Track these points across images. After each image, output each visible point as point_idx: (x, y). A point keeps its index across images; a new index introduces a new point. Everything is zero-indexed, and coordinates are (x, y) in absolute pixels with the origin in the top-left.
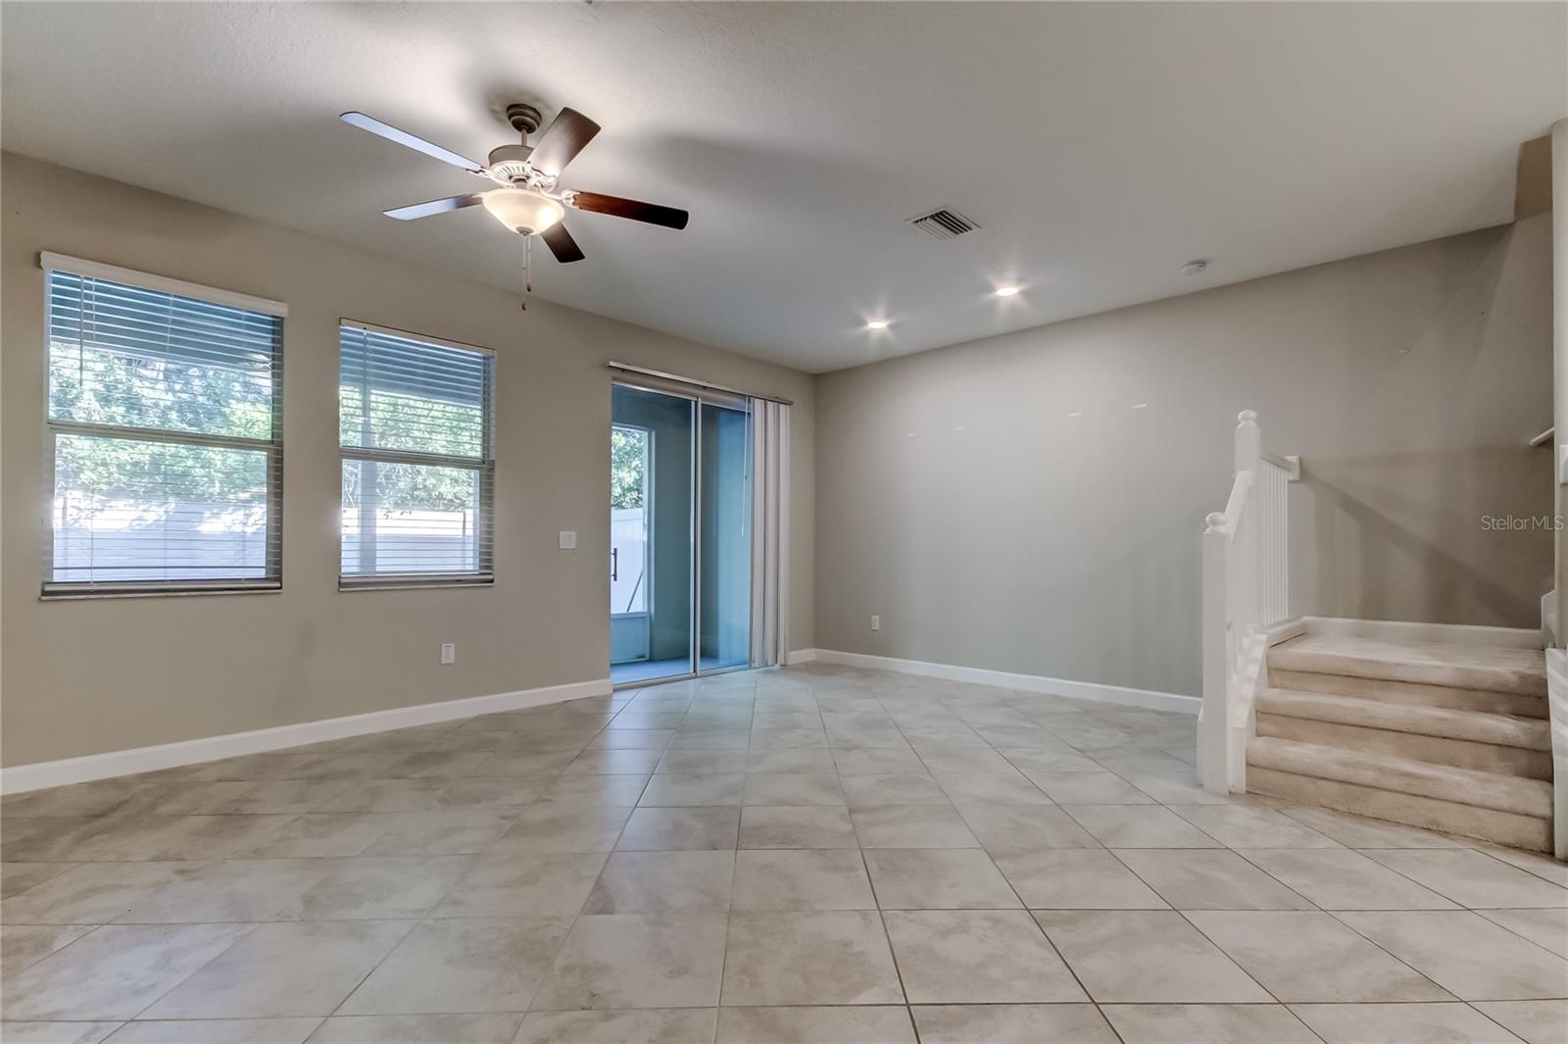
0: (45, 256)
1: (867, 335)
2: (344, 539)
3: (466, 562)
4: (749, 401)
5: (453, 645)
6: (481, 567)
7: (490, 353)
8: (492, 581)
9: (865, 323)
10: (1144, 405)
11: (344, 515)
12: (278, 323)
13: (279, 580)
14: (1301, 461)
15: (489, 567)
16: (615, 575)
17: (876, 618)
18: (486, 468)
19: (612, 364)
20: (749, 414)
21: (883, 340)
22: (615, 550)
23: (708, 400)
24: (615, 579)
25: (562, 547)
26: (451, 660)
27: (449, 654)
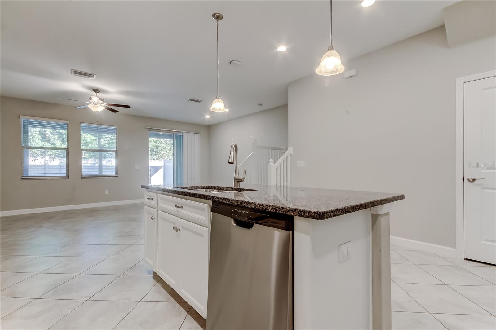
0: (21, 116)
2: (83, 166)
5: (108, 190)
6: (116, 174)
7: (116, 127)
9: (205, 116)
11: (83, 163)
12: (67, 124)
13: (68, 176)
15: (117, 174)
18: (116, 152)
23: (176, 134)
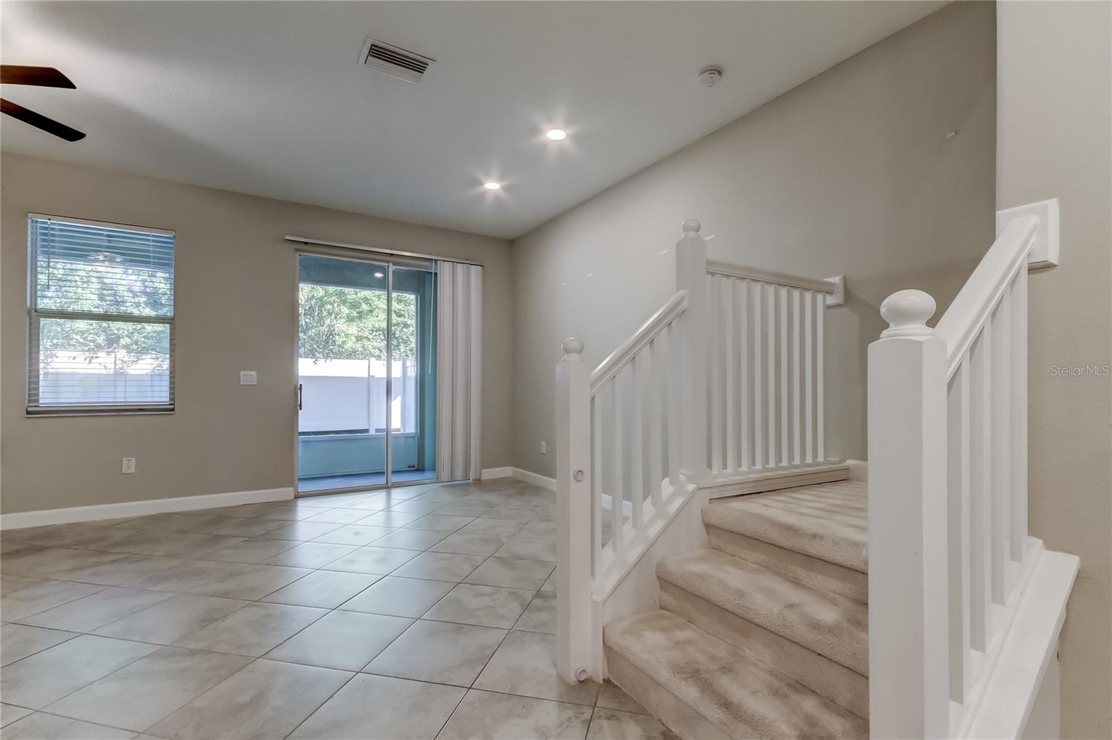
1: (483, 195)
3: (161, 395)
4: (436, 264)
8: (173, 410)
10: (714, 236)
14: (845, 279)
16: (301, 405)
17: (544, 443)
19: (287, 238)
20: (436, 274)
21: (498, 201)
22: (301, 385)
24: (301, 409)
25: (242, 383)
26: (133, 471)
27: (130, 466)
